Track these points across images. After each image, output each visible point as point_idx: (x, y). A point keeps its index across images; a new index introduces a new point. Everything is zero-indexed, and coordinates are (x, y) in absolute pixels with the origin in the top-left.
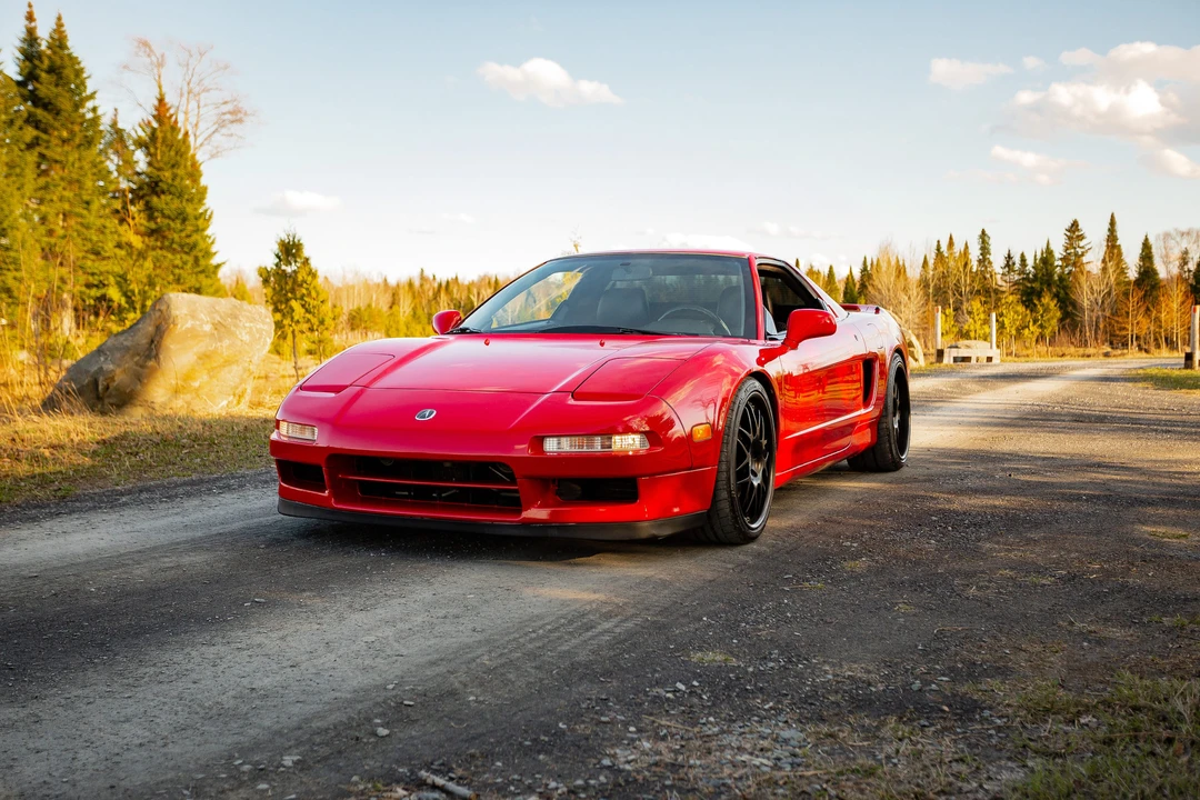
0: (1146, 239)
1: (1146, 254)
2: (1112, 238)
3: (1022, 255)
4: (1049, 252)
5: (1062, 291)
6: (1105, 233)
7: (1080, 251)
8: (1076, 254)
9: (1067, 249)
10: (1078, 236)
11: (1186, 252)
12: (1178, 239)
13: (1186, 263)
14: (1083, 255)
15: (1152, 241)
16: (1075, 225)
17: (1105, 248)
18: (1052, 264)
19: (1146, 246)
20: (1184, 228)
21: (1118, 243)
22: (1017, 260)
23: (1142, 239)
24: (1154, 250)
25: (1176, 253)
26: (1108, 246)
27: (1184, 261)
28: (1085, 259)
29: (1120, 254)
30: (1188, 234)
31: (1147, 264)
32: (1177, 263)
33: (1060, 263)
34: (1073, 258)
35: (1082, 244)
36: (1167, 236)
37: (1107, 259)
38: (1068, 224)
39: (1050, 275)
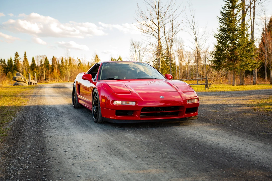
0: (33, 57)
1: (33, 61)
2: (25, 56)
3: (4, 60)
4: (11, 59)
5: (15, 68)
6: (24, 55)
7: (18, 59)
8: (17, 60)
9: (15, 58)
10: (18, 56)
11: (42, 60)
12: (40, 57)
13: (42, 62)
14: (19, 60)
15: (34, 57)
16: (17, 53)
17: (24, 59)
18: (12, 62)
19: (33, 58)
20: (41, 55)
21: (27, 57)
22: (3, 60)
23: (32, 57)
24: (35, 59)
25: (40, 60)
26: (24, 58)
27: (41, 62)
28: (19, 61)
29: (27, 60)
30: (42, 56)
31: (34, 63)
32: (40, 62)
33: (13, 61)
34: (17, 61)
35: (19, 57)
36: (38, 56)
37: (25, 61)
38: (15, 53)
39: (12, 64)
